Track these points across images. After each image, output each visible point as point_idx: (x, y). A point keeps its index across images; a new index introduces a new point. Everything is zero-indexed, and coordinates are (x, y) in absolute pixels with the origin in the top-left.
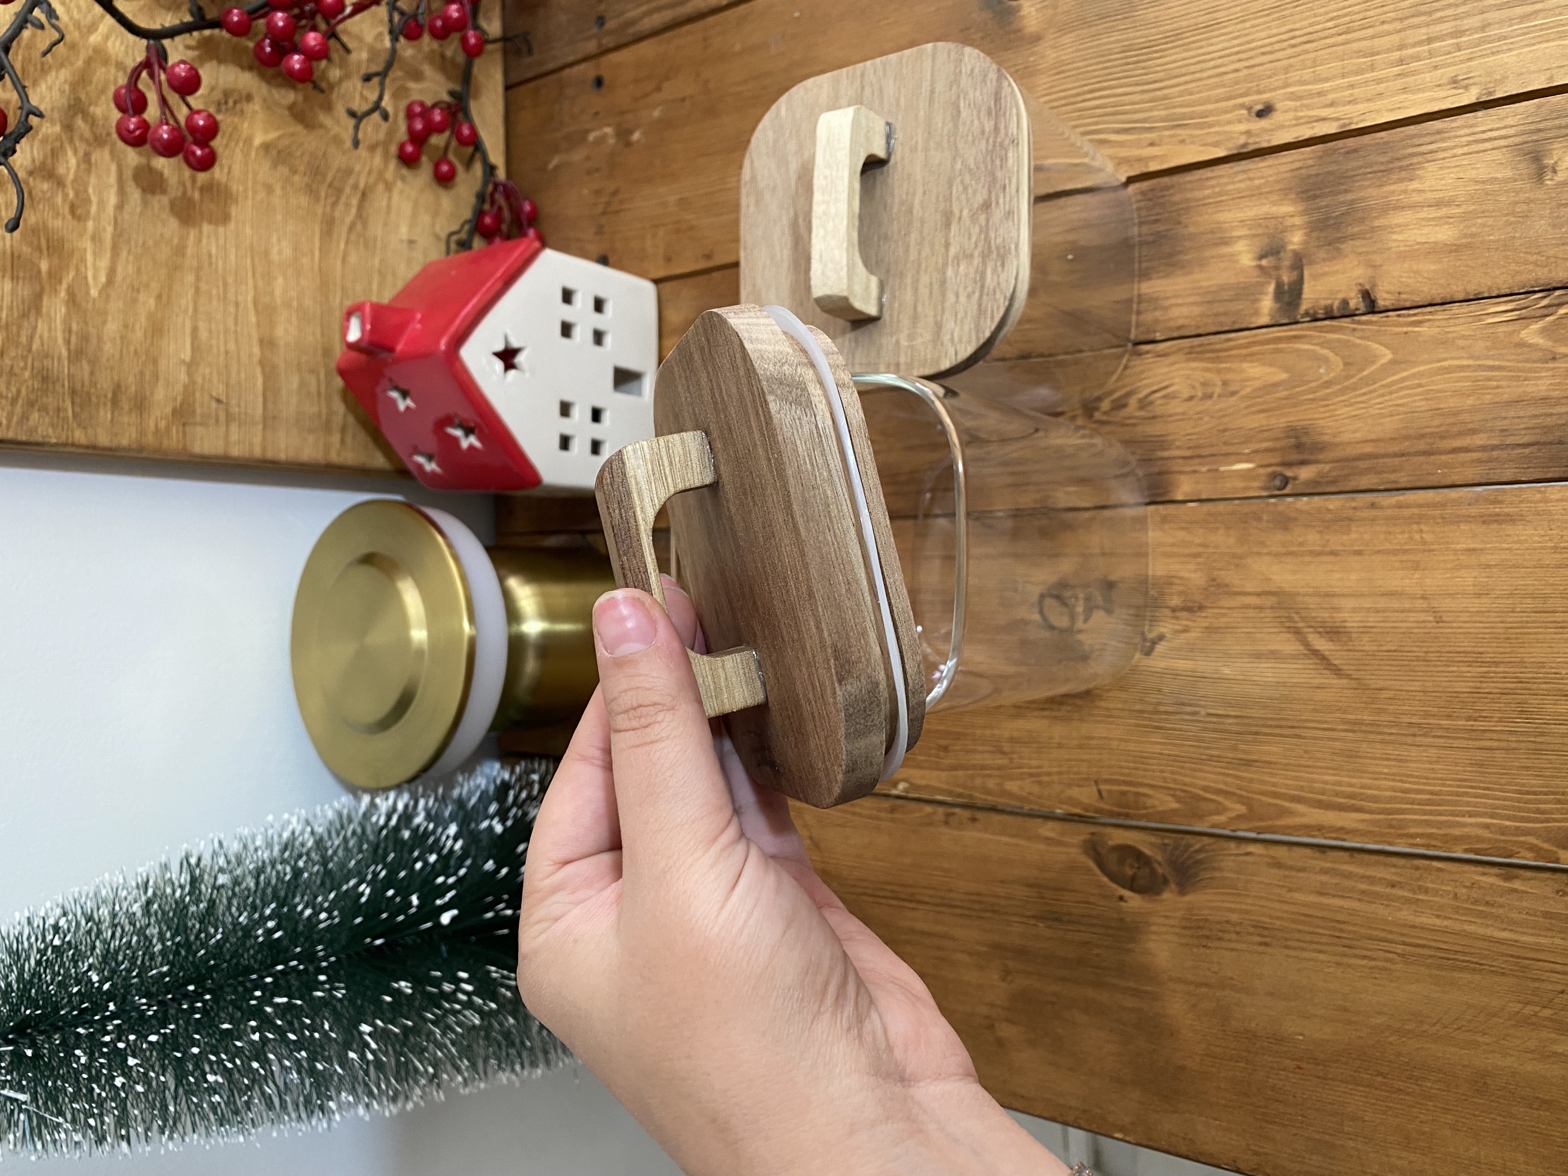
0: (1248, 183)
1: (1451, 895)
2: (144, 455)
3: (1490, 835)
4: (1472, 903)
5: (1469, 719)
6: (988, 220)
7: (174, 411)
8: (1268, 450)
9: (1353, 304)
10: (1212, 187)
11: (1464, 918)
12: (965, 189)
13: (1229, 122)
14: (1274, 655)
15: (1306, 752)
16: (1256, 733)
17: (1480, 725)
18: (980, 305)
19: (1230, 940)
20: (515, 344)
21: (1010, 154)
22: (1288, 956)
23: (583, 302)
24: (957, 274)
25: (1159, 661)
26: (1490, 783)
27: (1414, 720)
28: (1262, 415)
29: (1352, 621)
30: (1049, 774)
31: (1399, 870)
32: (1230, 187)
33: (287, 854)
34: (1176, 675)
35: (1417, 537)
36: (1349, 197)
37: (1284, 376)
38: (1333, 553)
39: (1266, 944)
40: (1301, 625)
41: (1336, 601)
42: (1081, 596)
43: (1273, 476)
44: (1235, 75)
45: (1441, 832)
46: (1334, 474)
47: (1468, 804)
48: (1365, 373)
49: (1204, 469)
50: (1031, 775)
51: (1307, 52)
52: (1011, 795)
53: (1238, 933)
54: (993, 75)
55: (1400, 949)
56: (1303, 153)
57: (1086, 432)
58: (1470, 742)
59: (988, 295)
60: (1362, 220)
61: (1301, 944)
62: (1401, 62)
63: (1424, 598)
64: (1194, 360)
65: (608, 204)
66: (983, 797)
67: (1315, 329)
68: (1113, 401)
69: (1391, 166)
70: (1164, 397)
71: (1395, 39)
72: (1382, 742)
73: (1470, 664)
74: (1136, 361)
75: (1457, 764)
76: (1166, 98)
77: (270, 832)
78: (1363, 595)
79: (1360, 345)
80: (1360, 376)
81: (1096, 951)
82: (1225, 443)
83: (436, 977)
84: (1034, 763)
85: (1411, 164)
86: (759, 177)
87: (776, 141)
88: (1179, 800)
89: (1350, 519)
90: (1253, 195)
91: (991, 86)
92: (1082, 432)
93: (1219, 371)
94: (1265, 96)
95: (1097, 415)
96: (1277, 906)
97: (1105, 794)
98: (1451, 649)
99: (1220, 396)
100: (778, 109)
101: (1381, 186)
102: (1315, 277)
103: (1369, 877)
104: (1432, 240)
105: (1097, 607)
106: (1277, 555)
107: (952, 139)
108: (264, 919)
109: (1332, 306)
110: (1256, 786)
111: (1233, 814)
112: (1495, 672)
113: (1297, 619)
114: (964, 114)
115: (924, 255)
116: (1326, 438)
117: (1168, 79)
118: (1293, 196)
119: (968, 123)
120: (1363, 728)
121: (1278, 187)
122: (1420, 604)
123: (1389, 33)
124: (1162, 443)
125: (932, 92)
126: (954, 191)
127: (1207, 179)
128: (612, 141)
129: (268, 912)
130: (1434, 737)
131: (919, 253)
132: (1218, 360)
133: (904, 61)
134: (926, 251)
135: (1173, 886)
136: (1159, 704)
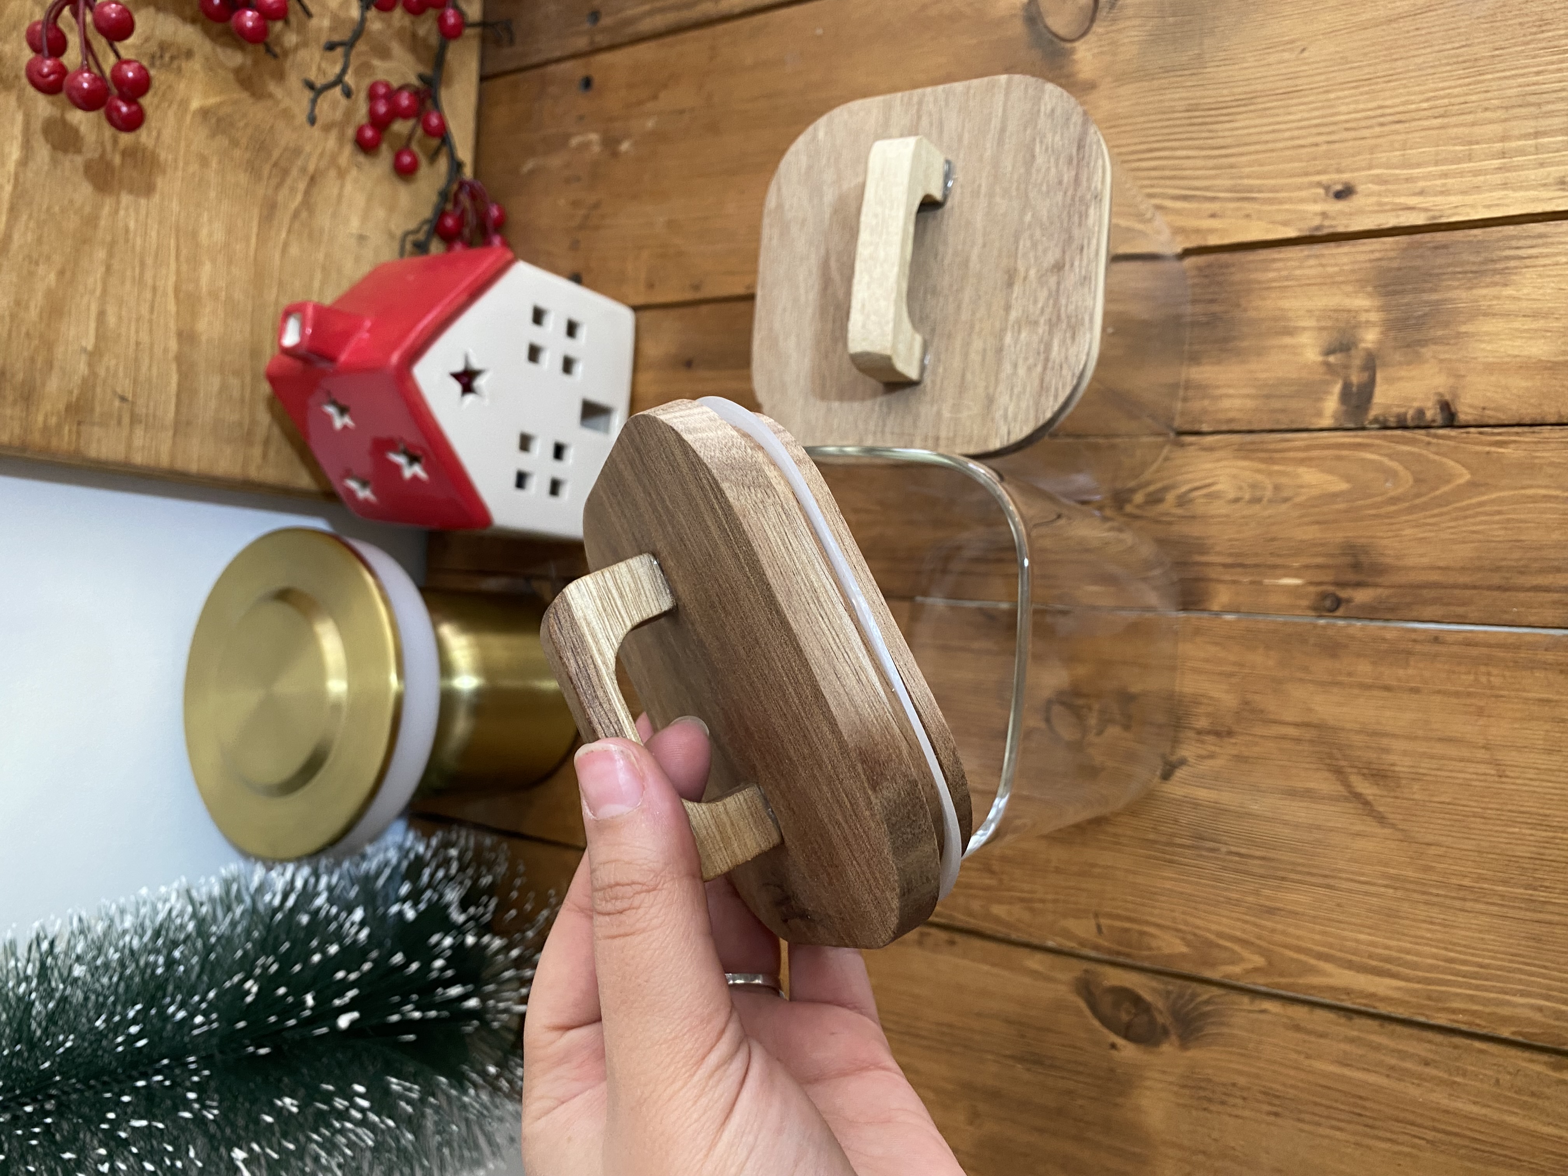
0: (1320, 269)
1: (1493, 1081)
2: (28, 455)
3: (1543, 1019)
4: (1516, 1092)
5: (1528, 887)
6: (1058, 283)
7: (68, 408)
8: (1319, 567)
9: (1429, 415)
10: (1278, 270)
11: (1505, 1107)
12: (1034, 245)
13: (1302, 201)
14: (1308, 794)
15: (1339, 905)
16: (1283, 879)
17: (1541, 895)
18: (1042, 381)
19: (1234, 1106)
20: (476, 365)
21: (1091, 211)
22: (1302, 1131)
23: (554, 324)
24: (1016, 341)
25: (1175, 789)
26: (1547, 960)
27: (1466, 882)
28: (1316, 527)
29: (1403, 765)
30: (1043, 901)
31: (1434, 1047)
32: (1298, 272)
34: (1196, 805)
35: (1483, 679)
36: (1435, 297)
37: (1344, 486)
38: (1387, 688)
39: (1276, 1114)
40: (1343, 763)
41: (1385, 741)
42: (1096, 706)
43: (1324, 596)
44: (1313, 149)
45: (1488, 1010)
46: (1394, 600)
47: (1520, 981)
48: (1438, 493)
49: (1246, 580)
50: (1022, 900)
51: (1397, 133)
52: (997, 920)
53: (1244, 1099)
54: (1077, 118)
55: (1430, 1135)
56: (1384, 243)
57: (1115, 524)
58: (1528, 913)
59: (1053, 369)
60: (1446, 325)
61: (1317, 1118)
62: (1503, 154)
63: (1486, 747)
64: (1245, 458)
65: (586, 217)
66: (967, 919)
67: (1385, 438)
68: (1149, 494)
69: (1484, 267)
70: (1206, 496)
71: (1498, 128)
72: (1426, 903)
73: (1533, 826)
74: (1179, 453)
75: (1511, 936)
76: (1232, 166)
77: (143, 911)
78: (1416, 738)
79: (1434, 461)
80: (1432, 495)
81: (1080, 1102)
82: (1272, 554)
83: (328, 1091)
84: (1026, 887)
85: (1507, 268)
86: (787, 207)
87: (810, 168)
88: (1188, 944)
89: (1409, 653)
90: (1325, 284)
91: (1074, 130)
92: (1109, 524)
93: (1270, 474)
94: (1346, 176)
95: (1129, 508)
96: (1292, 1073)
97: (1104, 930)
98: (1514, 808)
99: (1270, 501)
100: (815, 130)
101: (1471, 288)
102: (1390, 381)
103: (1399, 1051)
104: (1526, 353)
105: (1112, 721)
106: (1322, 684)
107: (1022, 186)
108: (126, 1023)
109: (1405, 414)
110: (1278, 938)
111: (1250, 966)
112: (1562, 839)
113: (1339, 756)
114: (1040, 159)
115: (978, 315)
116: (1388, 560)
117: (1238, 146)
118: (1369, 289)
119: (1043, 170)
120: (1408, 886)
121: (1353, 277)
122: (1481, 754)
123: (1491, 122)
124: (1201, 548)
125: (1003, 130)
126: (1021, 247)
127: (1274, 260)
128: (596, 149)
129: (131, 1014)
130: (1488, 903)
131: (974, 313)
132: (1272, 462)
133: (972, 91)
134: (982, 312)
135: (1174, 1038)
136: (1173, 835)
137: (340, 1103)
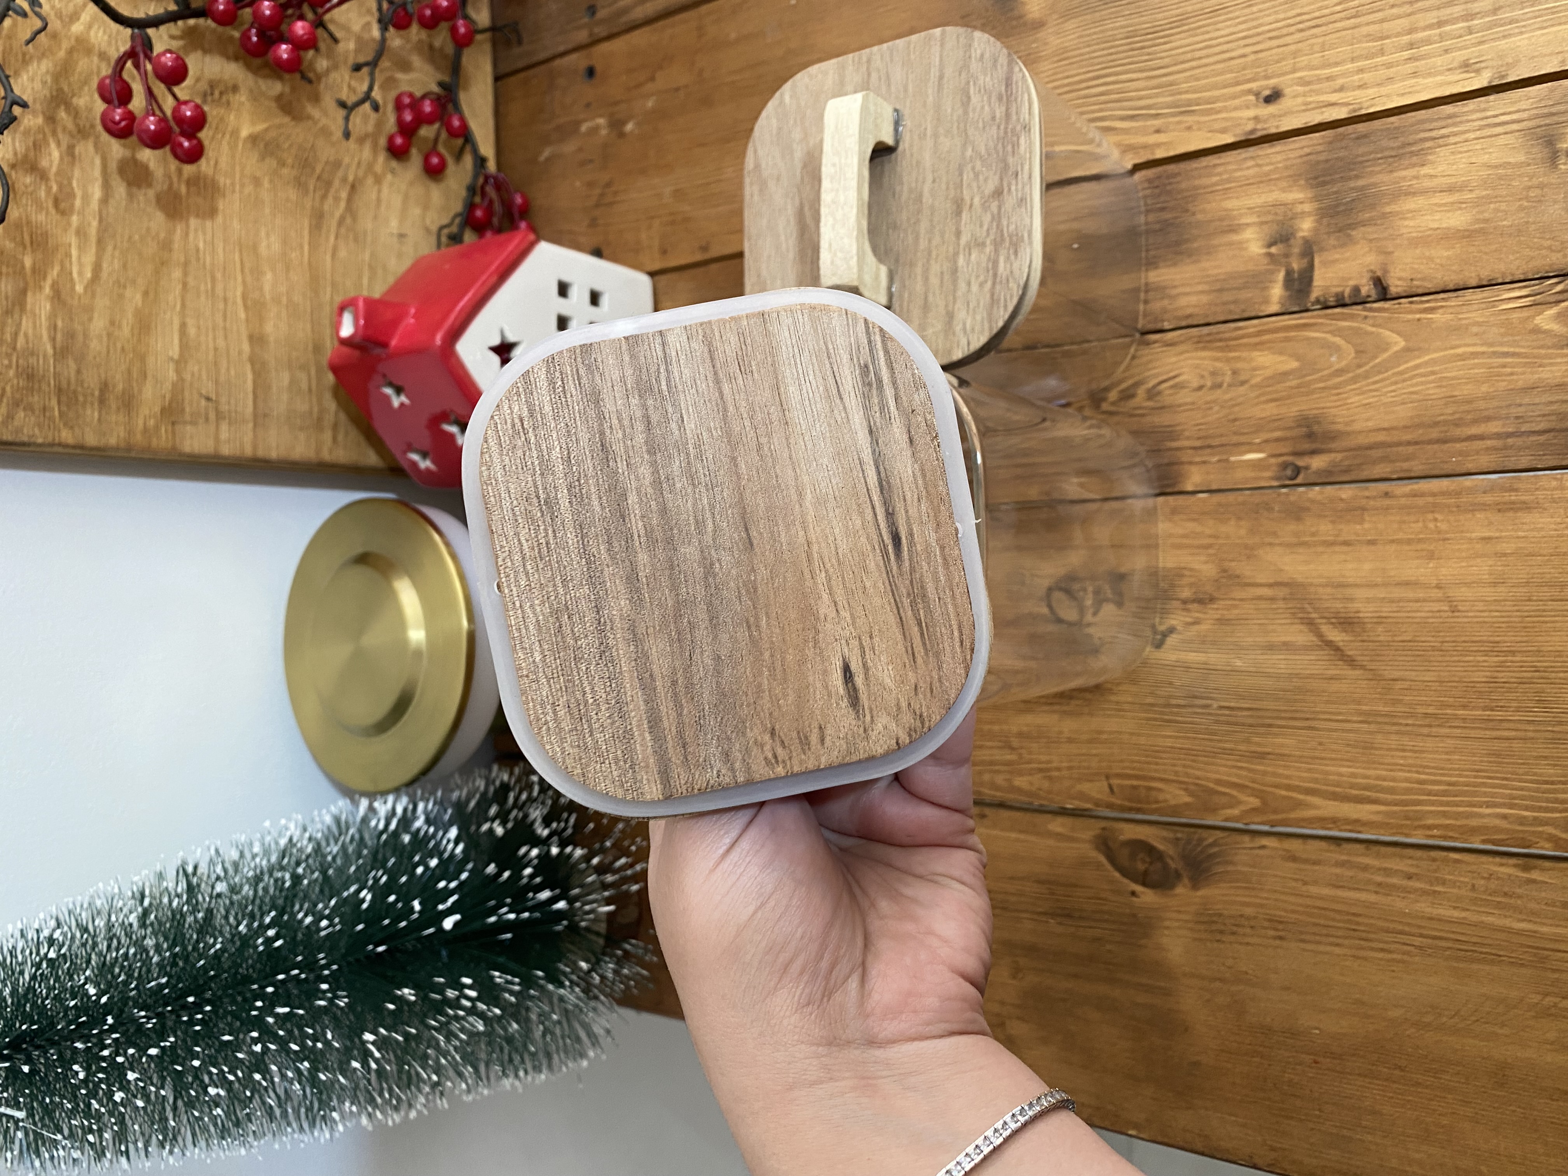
0: (1257, 169)
1: (1469, 886)
2: (133, 454)
3: (1508, 826)
4: (1490, 895)
5: (1485, 708)
6: (1000, 207)
7: (163, 410)
8: (1277, 440)
9: (1364, 291)
10: (1220, 174)
11: (1482, 909)
12: (977, 175)
13: (1236, 109)
14: (1287, 647)
15: (1320, 744)
16: (1270, 726)
17: (1498, 714)
18: (992, 295)
19: (1244, 935)
20: (511, 338)
21: (1022, 141)
22: (1304, 950)
23: (579, 295)
24: (968, 263)
25: (1169, 654)
26: (1507, 773)
27: (1430, 710)
28: (1274, 404)
29: (1366, 611)
30: (1058, 769)
31: (1414, 862)
32: (1239, 174)
33: (286, 861)
34: (1187, 668)
35: (1431, 525)
36: (1361, 183)
37: (1294, 364)
38: (1346, 543)
39: (1281, 938)
40: (1314, 615)
41: (1349, 592)
42: (1090, 589)
43: (1285, 466)
44: (1242, 60)
45: (1459, 823)
46: (1346, 463)
47: (1485, 794)
48: (1377, 361)
49: (1215, 459)
50: (1041, 770)
51: (1316, 36)
52: (1019, 790)
53: (1252, 927)
54: (1003, 60)
55: (1418, 941)
56: (1311, 139)
57: (1094, 422)
58: (1487, 732)
59: (1001, 282)
60: (1373, 206)
61: (1317, 938)
62: (1411, 46)
63: (1438, 587)
64: (1204, 349)
65: (602, 195)
66: (992, 793)
67: (1326, 316)
68: (1122, 391)
69: (1401, 151)
70: (1172, 387)
71: (1404, 23)
72: (1397, 733)
73: (1486, 653)
74: (1145, 351)
75: (1474, 755)
76: (1171, 84)
77: (268, 839)
78: (1376, 585)
79: (1372, 333)
80: (1371, 364)
81: (1108, 947)
82: (1235, 433)
83: (439, 984)
84: (1043, 758)
85: (1422, 150)
86: (763, 166)
87: (780, 129)
88: (1191, 794)
89: (1364, 509)
90: (1262, 182)
91: (1001, 71)
92: (1089, 423)
93: (1228, 360)
94: (1272, 82)
95: (1105, 406)
96: (1292, 899)
97: (1115, 790)
98: (1467, 639)
99: (1230, 385)
100: (782, 95)
101: (1391, 171)
102: (1324, 264)
103: (1385, 869)
104: (1444, 225)
105: (1107, 600)
106: (1289, 545)
107: (962, 125)
108: (264, 928)
109: (1343, 293)
110: (1269, 779)
111: (1246, 807)
112: (1512, 662)
113: (1310, 610)
114: (975, 99)
115: (934, 243)
116: (1337, 427)
117: (1175, 64)
118: (1302, 182)
119: (978, 109)
120: (1380, 719)
121: (1287, 173)
122: (1436, 594)
123: (1399, 17)
124: (1171, 433)
125: (941, 77)
126: (965, 177)
127: (1215, 166)
128: (604, 132)
129: (268, 920)
130: (1450, 727)
131: (930, 241)
132: (1229, 349)
133: (912, 46)
134: (937, 240)
135: (1186, 881)
136: (1170, 697)
137: (451, 993)
